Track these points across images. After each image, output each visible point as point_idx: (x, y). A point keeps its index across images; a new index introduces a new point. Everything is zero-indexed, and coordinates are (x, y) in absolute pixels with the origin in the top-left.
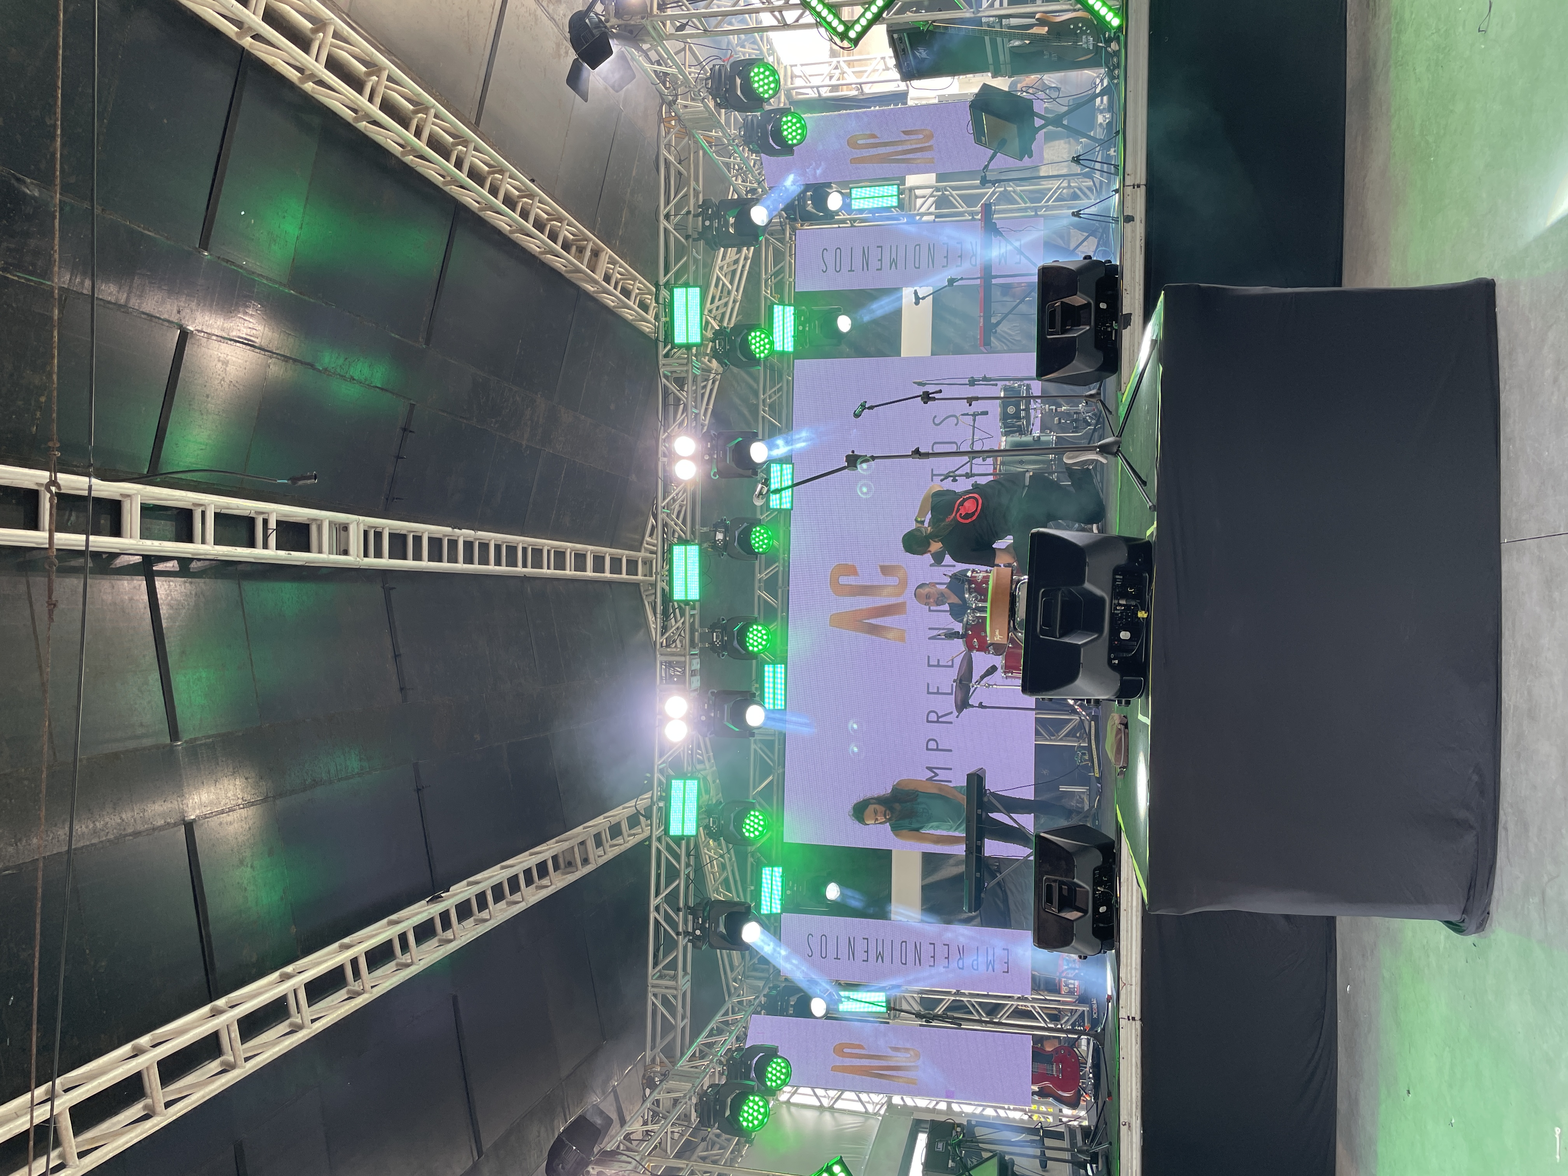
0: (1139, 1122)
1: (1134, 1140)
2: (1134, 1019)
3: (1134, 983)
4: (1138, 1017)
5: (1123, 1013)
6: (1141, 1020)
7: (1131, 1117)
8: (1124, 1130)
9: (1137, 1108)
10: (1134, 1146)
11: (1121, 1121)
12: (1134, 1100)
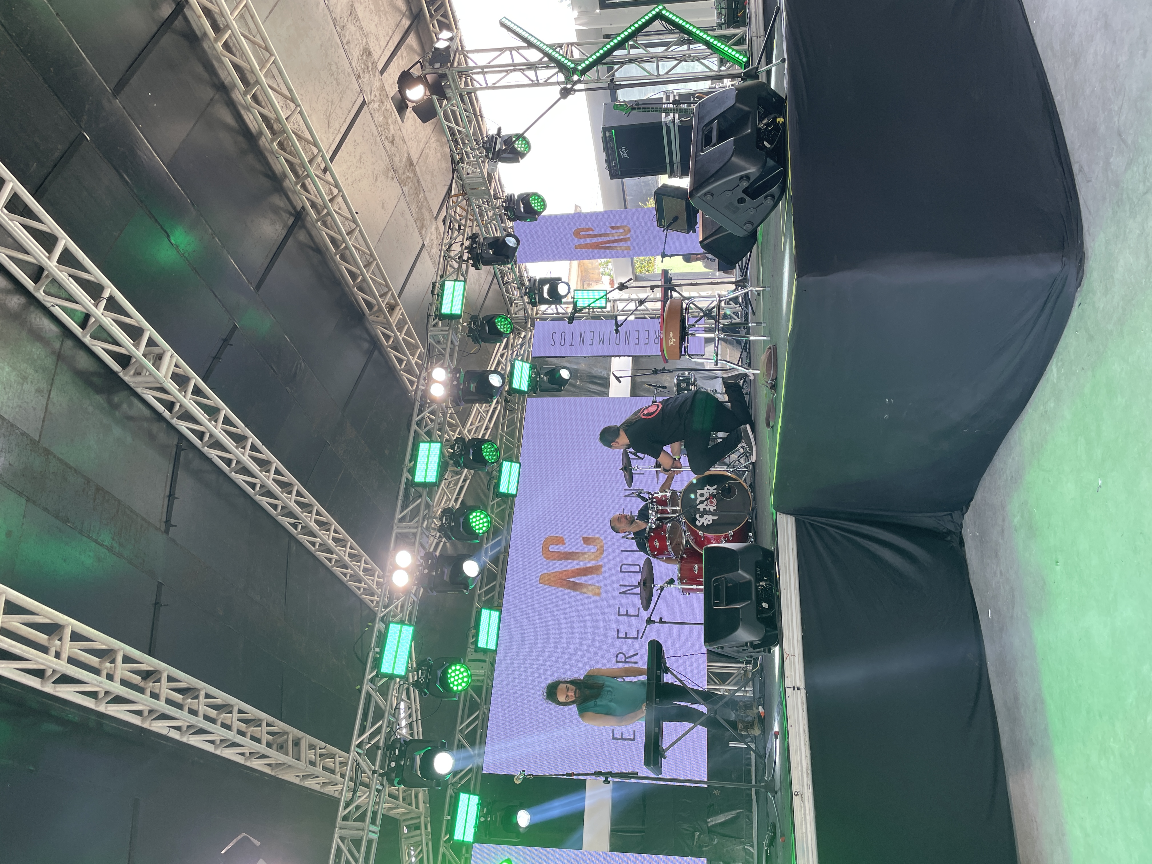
0: (811, 790)
1: (807, 812)
2: (799, 689)
3: (796, 655)
4: (802, 685)
5: (788, 683)
6: (806, 688)
7: (803, 786)
8: (796, 800)
9: (807, 777)
10: (808, 818)
11: (794, 790)
12: (804, 770)
